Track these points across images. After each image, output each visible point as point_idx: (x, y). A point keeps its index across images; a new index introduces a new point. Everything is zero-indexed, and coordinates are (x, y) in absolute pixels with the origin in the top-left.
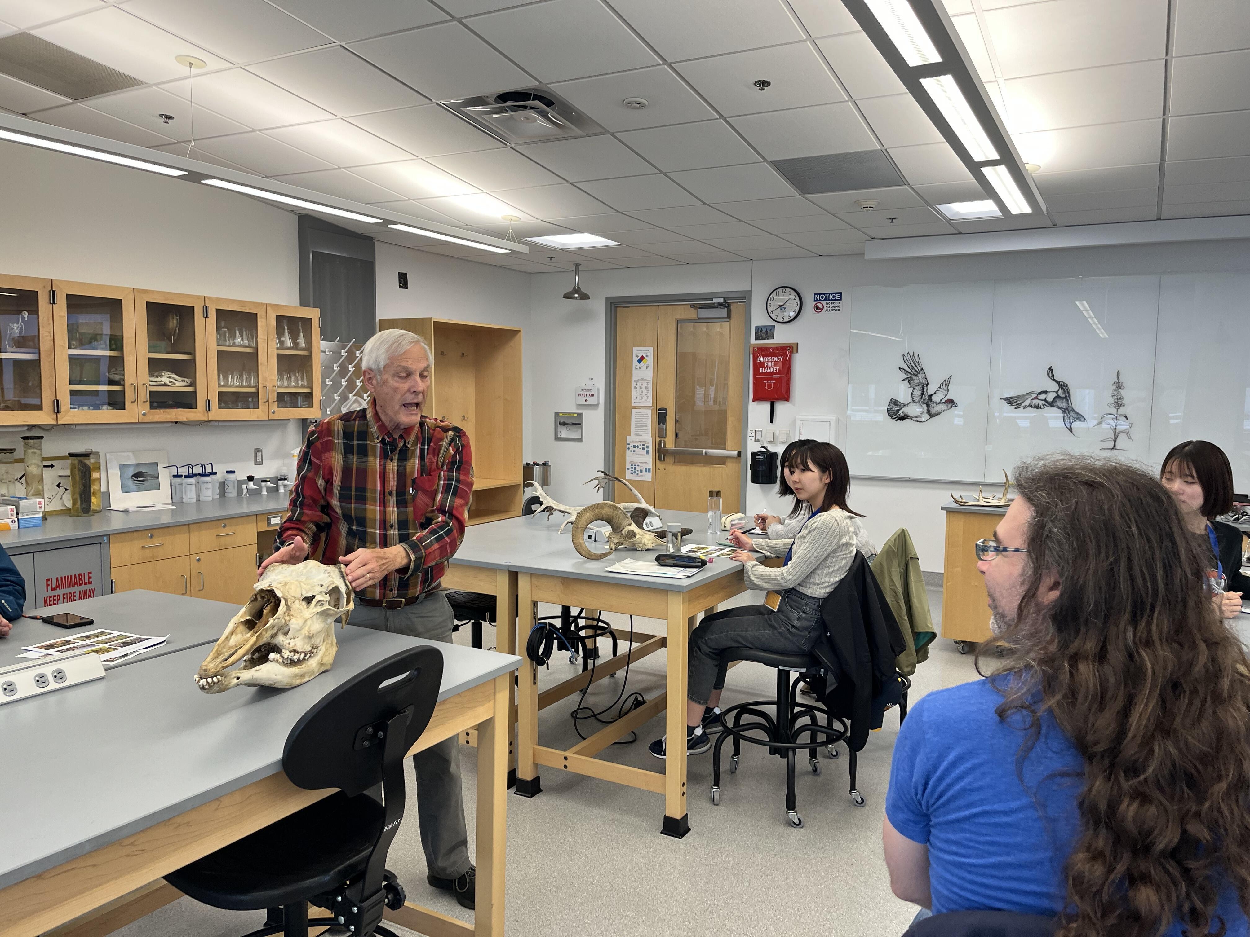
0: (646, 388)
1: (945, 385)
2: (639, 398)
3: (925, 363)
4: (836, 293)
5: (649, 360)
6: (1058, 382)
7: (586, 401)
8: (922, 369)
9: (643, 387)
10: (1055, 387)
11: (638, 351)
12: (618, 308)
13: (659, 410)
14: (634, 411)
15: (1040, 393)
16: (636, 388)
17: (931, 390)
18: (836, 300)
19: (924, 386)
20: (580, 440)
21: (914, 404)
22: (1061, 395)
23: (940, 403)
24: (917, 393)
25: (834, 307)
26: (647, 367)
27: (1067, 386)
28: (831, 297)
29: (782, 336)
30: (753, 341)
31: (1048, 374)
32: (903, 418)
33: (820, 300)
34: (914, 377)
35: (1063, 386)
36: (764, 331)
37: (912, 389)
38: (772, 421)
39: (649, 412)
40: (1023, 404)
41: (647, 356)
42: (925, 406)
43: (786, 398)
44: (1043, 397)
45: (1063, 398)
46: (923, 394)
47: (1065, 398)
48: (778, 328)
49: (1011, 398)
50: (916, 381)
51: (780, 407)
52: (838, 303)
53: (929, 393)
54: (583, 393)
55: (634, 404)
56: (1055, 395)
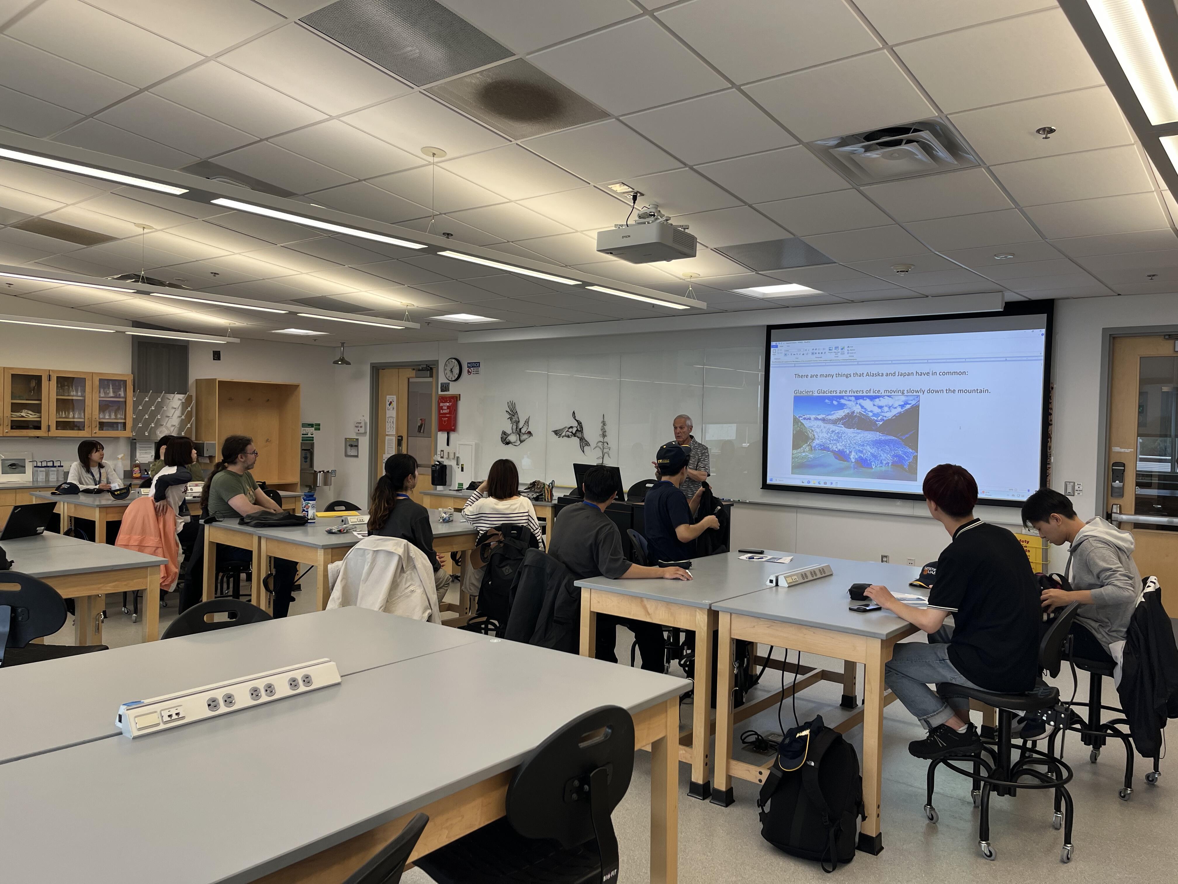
0: (393, 422)
1: (527, 422)
2: (389, 429)
3: (518, 409)
4: (477, 363)
5: (394, 404)
6: (577, 421)
7: (359, 430)
8: (516, 412)
9: (391, 421)
10: (576, 424)
11: (389, 398)
12: (380, 370)
13: (398, 437)
14: (387, 437)
15: (569, 428)
16: (388, 422)
17: (521, 425)
18: (477, 367)
19: (518, 422)
20: (357, 456)
21: (513, 434)
22: (579, 429)
23: (525, 434)
24: (515, 427)
25: (476, 371)
26: (393, 408)
27: (581, 423)
28: (475, 365)
29: (453, 390)
30: (440, 393)
31: (573, 416)
32: (508, 443)
33: (470, 367)
34: (513, 417)
35: (579, 423)
36: (444, 386)
37: (512, 424)
38: (448, 444)
39: (394, 438)
40: (562, 435)
41: (393, 401)
42: (518, 435)
43: (454, 430)
44: (570, 430)
45: (579, 431)
46: (517, 428)
47: (581, 431)
48: (452, 384)
49: (557, 431)
50: (514, 420)
51: (453, 436)
52: (478, 369)
53: (520, 427)
54: (357, 425)
55: (387, 433)
56: (576, 429)
